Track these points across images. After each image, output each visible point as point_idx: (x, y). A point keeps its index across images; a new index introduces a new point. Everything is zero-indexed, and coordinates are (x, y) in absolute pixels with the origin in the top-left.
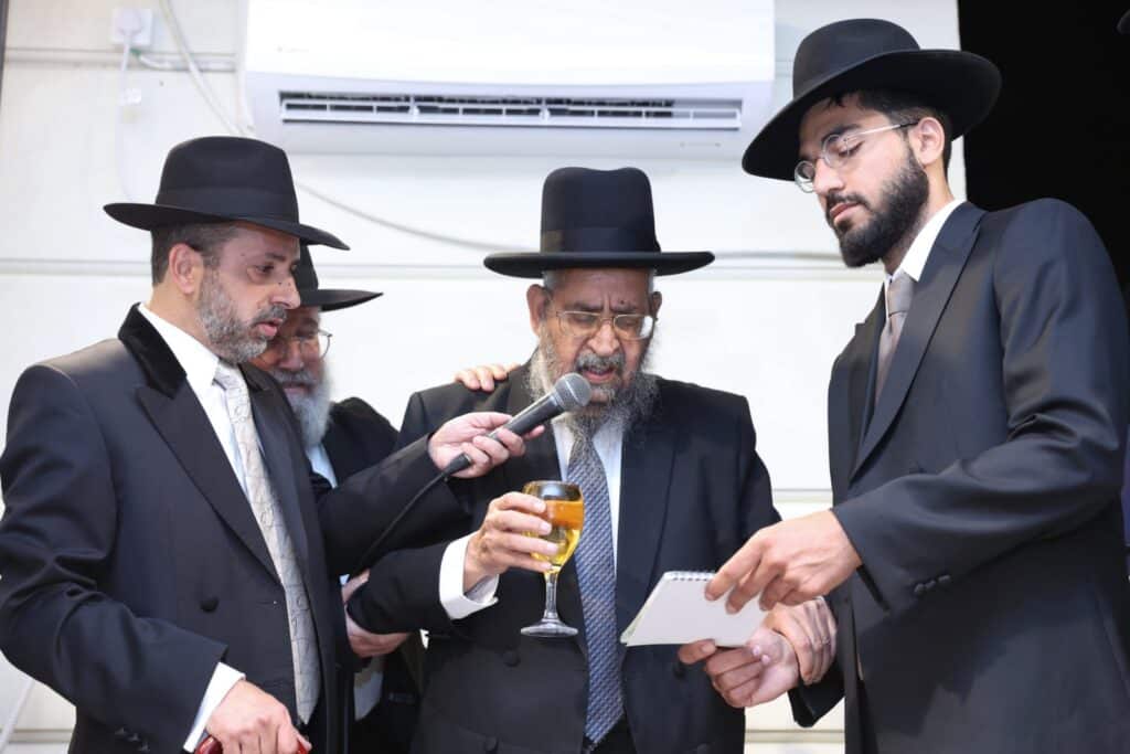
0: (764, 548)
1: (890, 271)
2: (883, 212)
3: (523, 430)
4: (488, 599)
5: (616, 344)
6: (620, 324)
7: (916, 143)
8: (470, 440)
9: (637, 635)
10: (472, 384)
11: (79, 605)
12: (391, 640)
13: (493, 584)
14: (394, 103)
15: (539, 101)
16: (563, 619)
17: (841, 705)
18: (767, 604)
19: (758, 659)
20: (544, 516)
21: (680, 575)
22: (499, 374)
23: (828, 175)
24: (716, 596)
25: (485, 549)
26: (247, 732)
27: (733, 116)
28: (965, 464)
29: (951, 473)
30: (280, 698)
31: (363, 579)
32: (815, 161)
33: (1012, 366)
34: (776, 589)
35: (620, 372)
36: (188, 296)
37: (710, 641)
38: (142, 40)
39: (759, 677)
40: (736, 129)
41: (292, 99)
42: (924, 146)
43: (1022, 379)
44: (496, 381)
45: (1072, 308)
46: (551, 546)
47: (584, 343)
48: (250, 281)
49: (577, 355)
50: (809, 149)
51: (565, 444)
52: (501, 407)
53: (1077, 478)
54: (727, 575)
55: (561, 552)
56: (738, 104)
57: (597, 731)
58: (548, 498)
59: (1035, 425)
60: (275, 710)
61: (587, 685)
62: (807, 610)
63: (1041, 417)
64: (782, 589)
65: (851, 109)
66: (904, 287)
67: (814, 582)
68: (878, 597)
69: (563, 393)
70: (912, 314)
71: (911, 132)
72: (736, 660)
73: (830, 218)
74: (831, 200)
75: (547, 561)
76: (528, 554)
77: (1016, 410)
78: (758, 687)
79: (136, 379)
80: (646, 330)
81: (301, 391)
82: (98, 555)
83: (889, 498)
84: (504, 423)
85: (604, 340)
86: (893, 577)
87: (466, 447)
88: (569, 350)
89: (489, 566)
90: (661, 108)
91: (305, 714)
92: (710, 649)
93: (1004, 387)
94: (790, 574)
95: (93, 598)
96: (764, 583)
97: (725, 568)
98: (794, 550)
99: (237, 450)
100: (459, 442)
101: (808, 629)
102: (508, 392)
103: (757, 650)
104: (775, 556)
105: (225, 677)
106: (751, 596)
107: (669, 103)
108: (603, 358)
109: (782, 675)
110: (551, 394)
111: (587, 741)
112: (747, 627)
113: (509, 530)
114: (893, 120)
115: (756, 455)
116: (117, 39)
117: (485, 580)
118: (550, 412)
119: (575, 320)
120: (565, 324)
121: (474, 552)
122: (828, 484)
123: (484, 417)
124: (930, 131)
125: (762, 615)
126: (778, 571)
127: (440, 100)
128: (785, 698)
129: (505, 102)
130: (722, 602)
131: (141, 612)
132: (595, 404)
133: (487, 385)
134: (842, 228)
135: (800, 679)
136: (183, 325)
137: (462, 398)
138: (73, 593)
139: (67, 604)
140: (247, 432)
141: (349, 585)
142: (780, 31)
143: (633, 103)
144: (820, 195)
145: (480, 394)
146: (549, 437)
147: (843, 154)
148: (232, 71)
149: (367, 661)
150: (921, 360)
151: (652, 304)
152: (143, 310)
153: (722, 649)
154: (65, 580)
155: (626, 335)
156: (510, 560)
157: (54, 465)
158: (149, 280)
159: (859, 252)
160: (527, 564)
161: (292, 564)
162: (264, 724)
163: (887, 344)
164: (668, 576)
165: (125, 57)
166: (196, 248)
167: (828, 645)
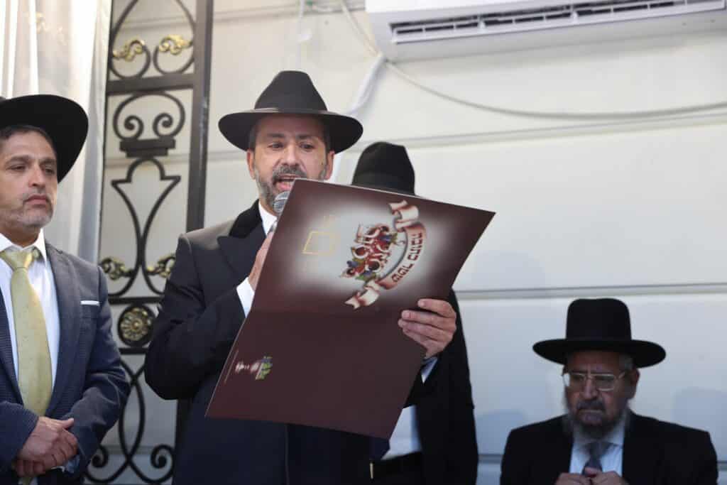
14: (466, 22)
15: (568, 7)
40: (722, 9)
41: (401, 26)
127: (498, 14)
129: (543, 10)
165: (303, 8)
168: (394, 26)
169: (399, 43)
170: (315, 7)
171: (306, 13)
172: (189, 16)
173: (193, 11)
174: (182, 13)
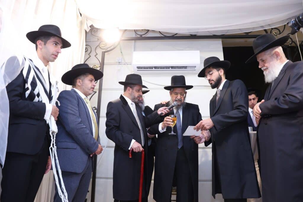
0: (202, 123)
1: (218, 89)
2: (216, 82)
3: (169, 109)
4: (165, 130)
5: (180, 98)
6: (181, 95)
7: (220, 72)
8: (163, 111)
9: (185, 134)
10: (163, 104)
11: (116, 131)
12: (153, 136)
13: (166, 128)
14: (151, 68)
15: (170, 67)
16: (174, 132)
17: (211, 144)
18: (202, 130)
19: (200, 138)
20: (171, 119)
21: (191, 126)
22: (166, 102)
23: (209, 77)
24: (195, 129)
25: (164, 124)
26: (136, 148)
27: (195, 68)
28: (228, 113)
29: (226, 114)
30: (140, 144)
31: (149, 128)
32: (207, 75)
33: (234, 101)
34: (203, 128)
35: (181, 101)
36: (129, 93)
37: (194, 135)
38: (120, 61)
39: (201, 140)
40: (195, 70)
41: (138, 68)
42: (221, 73)
43: (235, 103)
44: (166, 103)
45: (241, 94)
46: (172, 123)
47: (176, 98)
48: (137, 92)
49: (175, 99)
50: (206, 74)
51: (175, 111)
52: (166, 106)
53: (242, 115)
54: (197, 126)
55: (174, 124)
56: (196, 67)
57: (179, 147)
58: (172, 117)
59: (237, 108)
60: (140, 145)
61: (178, 142)
62: (207, 132)
63: (238, 107)
64: (204, 128)
65: (211, 69)
66: (219, 91)
67: (208, 127)
68: (216, 130)
69: (174, 104)
70: (221, 94)
71: (219, 71)
72: (198, 138)
73: (209, 83)
74: (209, 80)
75: (172, 125)
76: (169, 124)
77: (234, 107)
78: (200, 141)
79: (122, 104)
80: (184, 96)
81: (141, 104)
82: (118, 125)
83: (218, 117)
84: (167, 108)
85: (179, 97)
86: (218, 127)
87: (162, 112)
88: (174, 98)
89: (165, 126)
90: (185, 67)
91: (143, 145)
92: (194, 136)
93: (233, 103)
94: (205, 126)
95: (117, 130)
96: (201, 127)
97: (197, 125)
98: (205, 123)
99: (134, 112)
100: (162, 111)
101: (207, 134)
102: (167, 104)
103: (200, 137)
104: (203, 124)
105: (133, 141)
106: (200, 129)
107: (186, 67)
108: (179, 99)
109: (203, 140)
110: (173, 104)
111: (178, 149)
112: (199, 133)
113: (167, 121)
114: (216, 70)
115: (199, 113)
116: (117, 61)
117: (165, 128)
118: (173, 107)
119: (175, 94)
120: (174, 95)
121: (163, 124)
122: (209, 116)
123: (164, 108)
124: (222, 71)
125: (201, 132)
126: (203, 126)
127: (157, 67)
128: (204, 143)
129: (165, 67)
130: (196, 130)
131: (123, 132)
132: (178, 105)
133: (165, 104)
134: (211, 84)
135: (206, 141)
136: (128, 97)
137: (161, 105)
138: (115, 130)
139: (114, 131)
140: (135, 110)
141: (147, 129)
142: (201, 58)
143: (182, 67)
144: (208, 80)
145: (164, 105)
146: (173, 110)
147: (210, 74)
148: (131, 64)
149: (150, 138)
150: (222, 100)
151: (186, 93)
152: (122, 95)
153: (196, 136)
154: (114, 128)
155: (182, 96)
156: (167, 125)
157: (112, 114)
158: (123, 91)
159: (213, 87)
160: (170, 126)
161: (141, 127)
162: (138, 147)
163: (217, 98)
164: (189, 126)
165: (118, 63)
166: (131, 87)
167: (209, 136)
168: (137, 67)
169: (138, 70)
170: (120, 63)
171: (119, 64)
172: (100, 62)
173: (101, 62)
174: (99, 62)
